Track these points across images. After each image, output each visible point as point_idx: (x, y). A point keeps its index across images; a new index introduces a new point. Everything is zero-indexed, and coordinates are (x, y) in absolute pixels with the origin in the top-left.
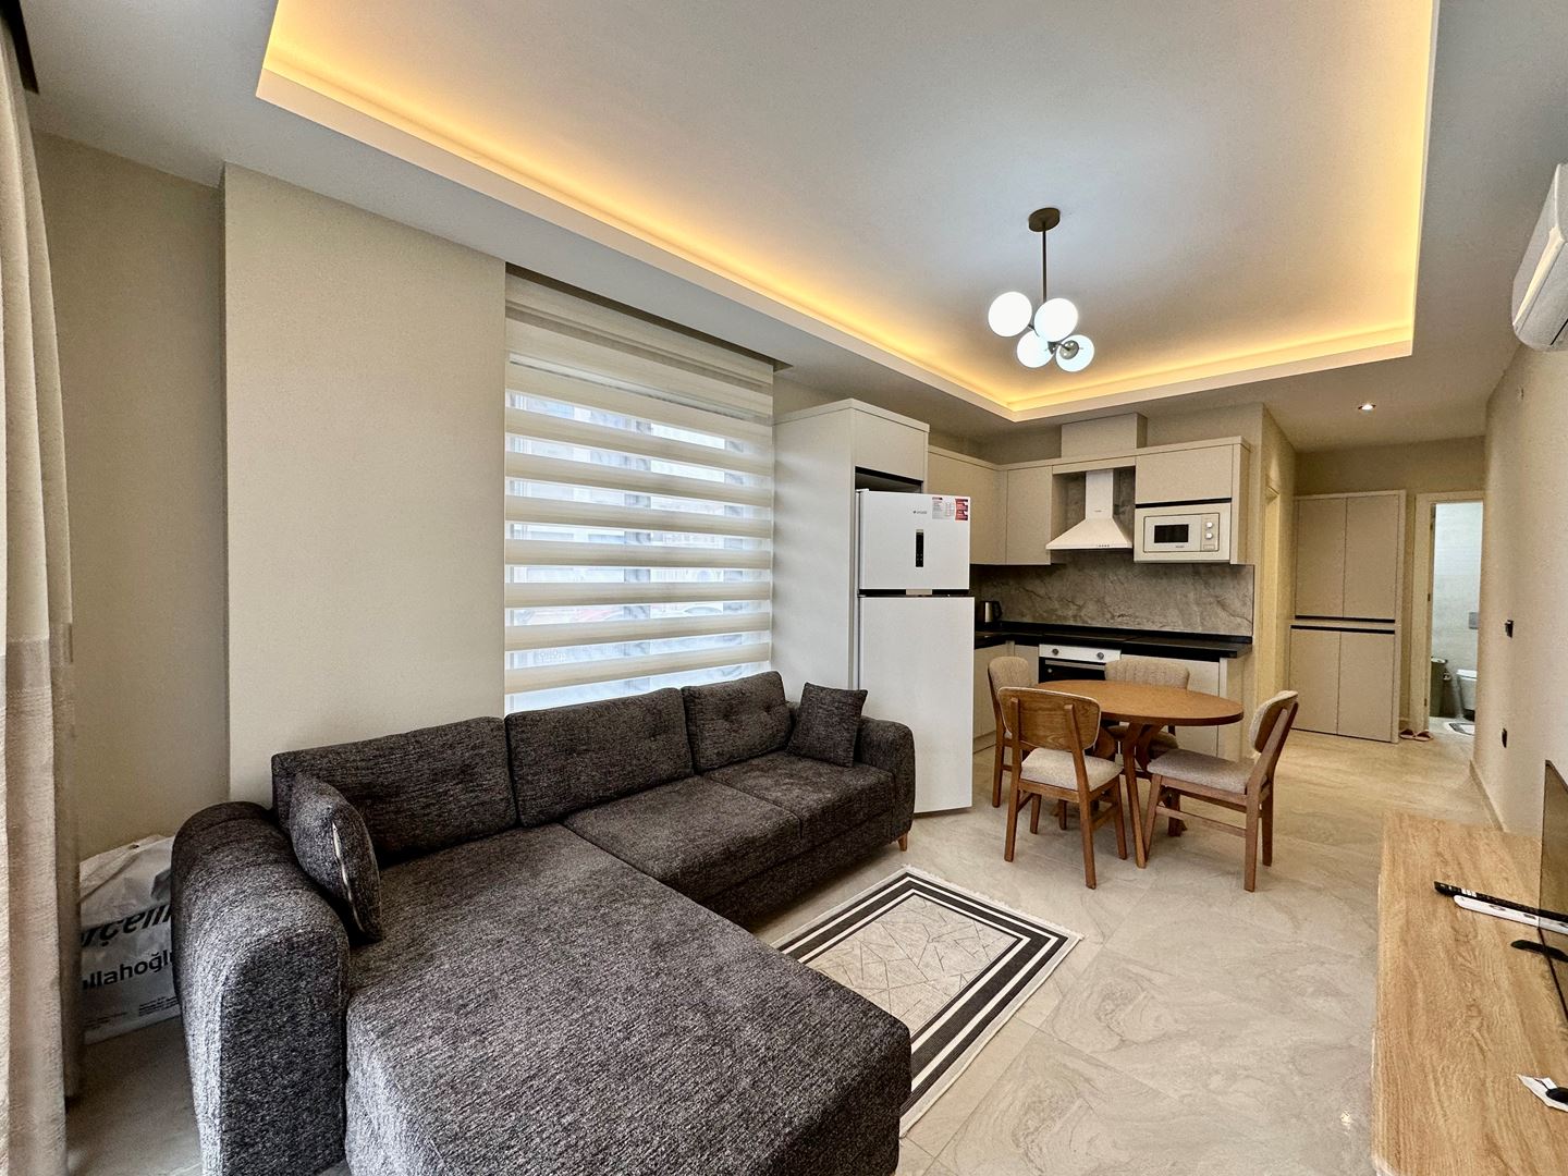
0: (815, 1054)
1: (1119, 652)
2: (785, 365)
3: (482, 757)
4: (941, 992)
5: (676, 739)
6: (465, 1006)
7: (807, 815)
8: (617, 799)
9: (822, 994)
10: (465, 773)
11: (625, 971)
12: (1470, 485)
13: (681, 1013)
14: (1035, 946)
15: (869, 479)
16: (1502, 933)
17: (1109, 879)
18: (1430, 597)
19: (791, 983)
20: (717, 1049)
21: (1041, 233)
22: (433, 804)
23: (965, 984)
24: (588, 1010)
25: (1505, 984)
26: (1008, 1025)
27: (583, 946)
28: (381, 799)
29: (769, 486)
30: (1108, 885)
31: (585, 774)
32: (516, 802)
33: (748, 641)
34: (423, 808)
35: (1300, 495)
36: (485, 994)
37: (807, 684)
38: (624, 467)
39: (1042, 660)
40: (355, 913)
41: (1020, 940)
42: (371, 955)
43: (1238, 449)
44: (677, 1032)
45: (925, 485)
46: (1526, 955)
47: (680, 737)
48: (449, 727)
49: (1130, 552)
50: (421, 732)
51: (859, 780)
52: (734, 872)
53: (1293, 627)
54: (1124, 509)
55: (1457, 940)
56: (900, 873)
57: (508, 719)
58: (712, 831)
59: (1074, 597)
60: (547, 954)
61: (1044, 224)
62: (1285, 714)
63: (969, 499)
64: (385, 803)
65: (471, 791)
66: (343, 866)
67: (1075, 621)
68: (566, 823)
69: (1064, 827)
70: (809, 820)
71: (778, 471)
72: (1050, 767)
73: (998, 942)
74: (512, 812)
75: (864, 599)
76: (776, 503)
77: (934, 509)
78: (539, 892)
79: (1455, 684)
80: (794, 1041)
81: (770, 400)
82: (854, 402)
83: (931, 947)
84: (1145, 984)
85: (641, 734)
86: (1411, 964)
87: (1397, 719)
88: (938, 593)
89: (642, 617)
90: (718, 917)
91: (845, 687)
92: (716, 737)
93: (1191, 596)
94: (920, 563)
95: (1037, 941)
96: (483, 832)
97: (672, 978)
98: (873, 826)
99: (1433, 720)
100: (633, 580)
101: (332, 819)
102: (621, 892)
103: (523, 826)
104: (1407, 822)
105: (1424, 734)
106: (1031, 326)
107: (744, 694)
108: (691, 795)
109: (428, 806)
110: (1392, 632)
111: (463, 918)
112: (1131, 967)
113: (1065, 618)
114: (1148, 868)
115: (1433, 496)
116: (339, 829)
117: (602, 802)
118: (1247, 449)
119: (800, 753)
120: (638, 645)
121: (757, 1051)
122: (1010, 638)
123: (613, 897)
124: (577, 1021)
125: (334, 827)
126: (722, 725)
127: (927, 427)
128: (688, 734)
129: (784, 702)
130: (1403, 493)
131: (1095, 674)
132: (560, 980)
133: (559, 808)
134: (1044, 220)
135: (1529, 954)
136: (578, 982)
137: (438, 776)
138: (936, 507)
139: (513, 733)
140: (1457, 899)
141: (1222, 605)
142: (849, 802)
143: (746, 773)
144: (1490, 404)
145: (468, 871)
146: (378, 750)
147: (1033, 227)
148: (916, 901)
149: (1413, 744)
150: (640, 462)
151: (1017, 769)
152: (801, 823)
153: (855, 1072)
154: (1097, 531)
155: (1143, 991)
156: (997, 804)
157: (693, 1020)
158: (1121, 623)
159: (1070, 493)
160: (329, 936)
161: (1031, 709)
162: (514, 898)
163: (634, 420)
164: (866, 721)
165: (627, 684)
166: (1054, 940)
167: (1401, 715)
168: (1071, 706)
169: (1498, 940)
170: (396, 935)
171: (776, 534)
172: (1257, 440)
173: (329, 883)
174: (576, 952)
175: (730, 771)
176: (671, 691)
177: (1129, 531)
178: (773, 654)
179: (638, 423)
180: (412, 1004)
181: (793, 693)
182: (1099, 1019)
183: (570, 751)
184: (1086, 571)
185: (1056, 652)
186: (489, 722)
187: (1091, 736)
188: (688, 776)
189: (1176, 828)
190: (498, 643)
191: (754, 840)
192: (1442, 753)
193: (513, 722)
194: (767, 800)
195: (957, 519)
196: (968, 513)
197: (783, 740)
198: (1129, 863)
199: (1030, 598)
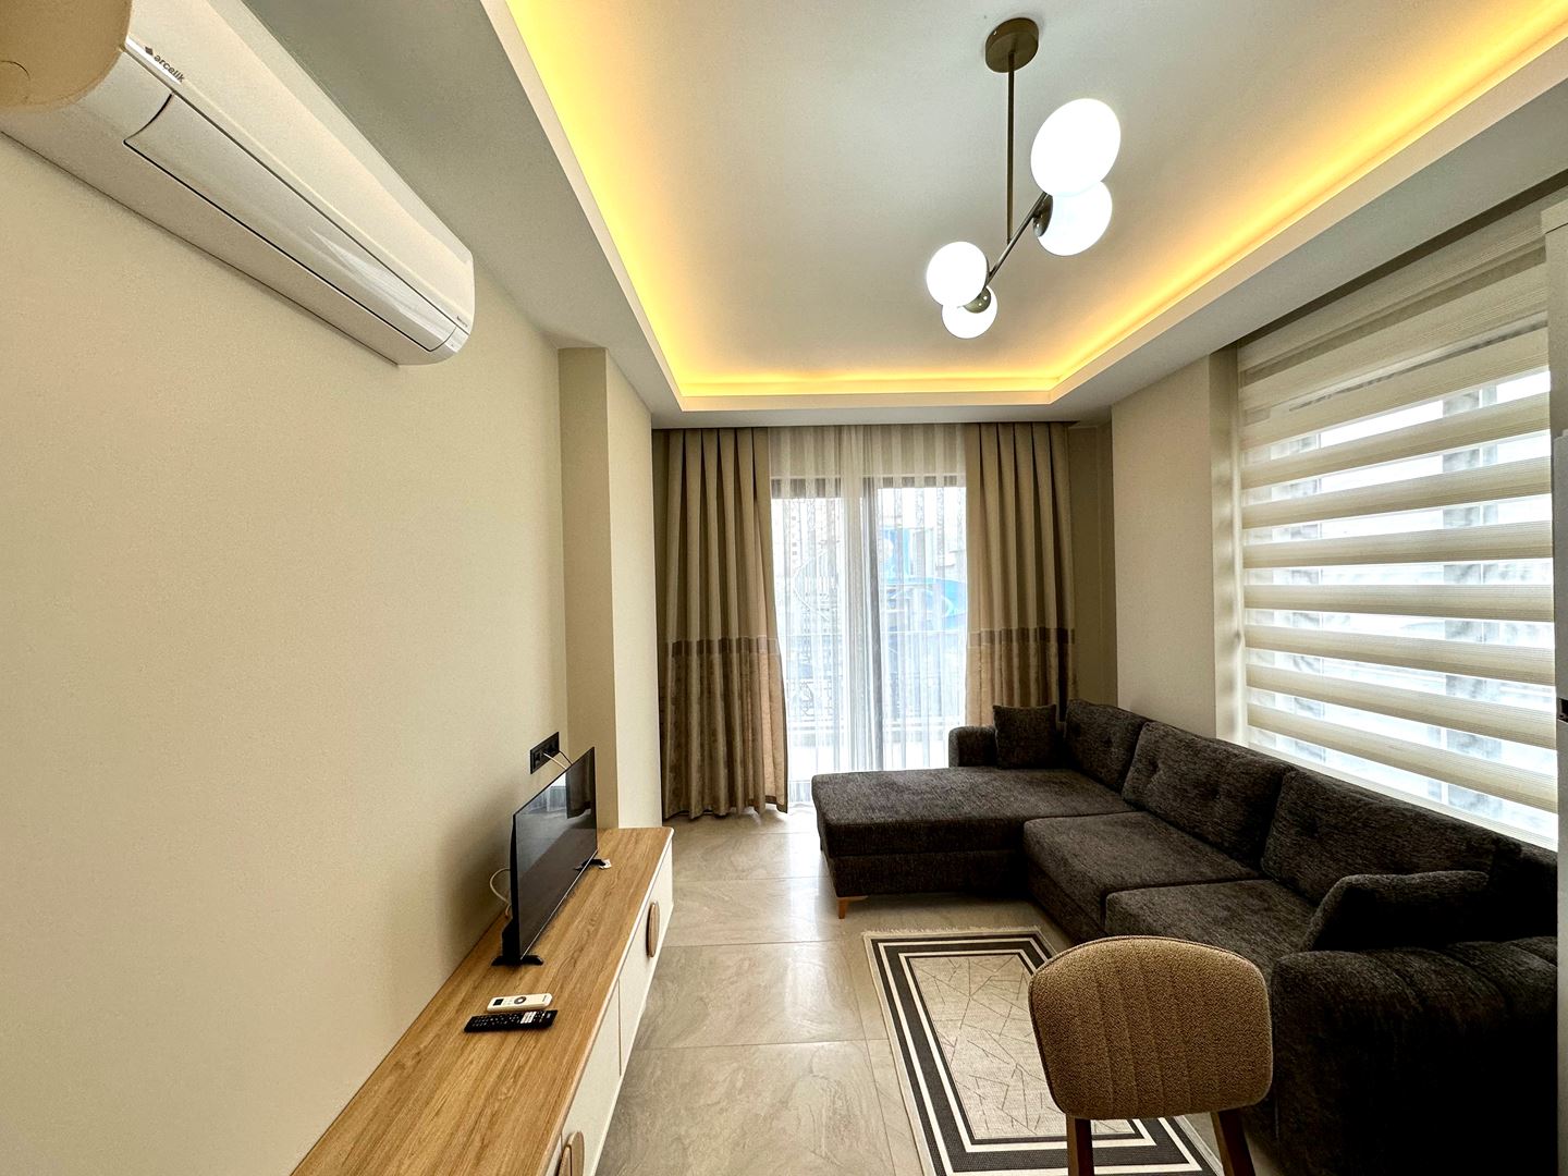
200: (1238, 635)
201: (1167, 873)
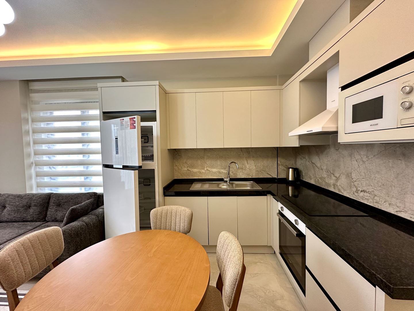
59: (334, 171)
94: (117, 152)
113: (329, 185)
138: (122, 124)
158: (362, 198)
199: (314, 168)
200: (32, 163)
201: (16, 234)
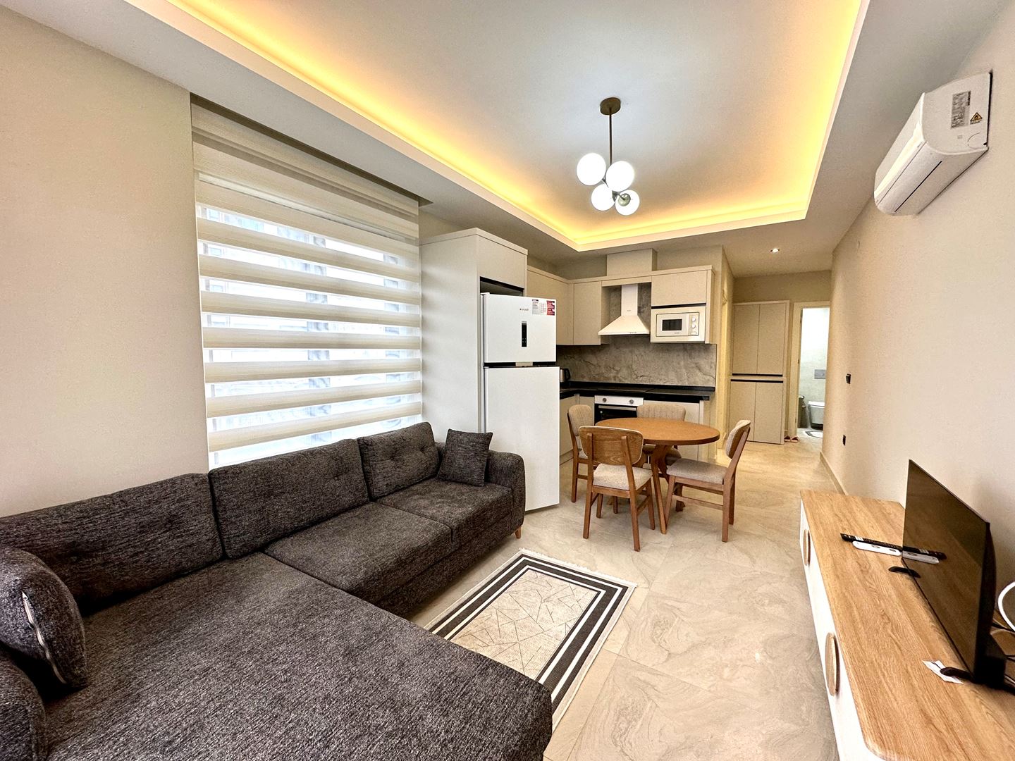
0: (485, 729)
1: (642, 399)
2: (427, 202)
3: (188, 507)
4: (554, 639)
5: (355, 477)
6: (170, 742)
7: (456, 525)
8: (309, 527)
9: (483, 672)
10: (172, 522)
11: (321, 681)
12: (823, 298)
13: (373, 712)
14: (609, 595)
15: (489, 286)
16: (882, 563)
17: (647, 544)
18: (799, 362)
19: (459, 668)
20: (405, 741)
21: (609, 116)
22: (142, 552)
23: (569, 630)
24: (291, 725)
25: (894, 596)
26: (600, 654)
27: (285, 663)
28: (87, 555)
29: (417, 289)
30: (647, 547)
31: (283, 511)
32: (222, 539)
33: (406, 401)
34: (131, 557)
35: (736, 302)
36: (191, 726)
37: (449, 430)
38: (305, 272)
39: (597, 406)
40: (55, 669)
41: (599, 593)
42: (74, 704)
43: (710, 272)
44: (369, 732)
45: (525, 291)
46: (898, 575)
47: (358, 475)
48: (155, 485)
49: (648, 336)
50: (127, 492)
51: (489, 495)
52: (405, 574)
53: (732, 380)
54: (644, 310)
55: (862, 571)
56: (518, 555)
57: (211, 474)
58: (386, 546)
59: (614, 365)
60: (252, 676)
61: (610, 109)
62: (745, 434)
63: (555, 301)
64: (92, 557)
65: (178, 537)
66: (38, 629)
67: (615, 380)
68: (266, 551)
69: (616, 512)
70: (459, 529)
71: (424, 279)
72: (611, 476)
73: (585, 597)
74: (218, 548)
75: (488, 370)
76: (424, 302)
77: (533, 308)
78: (243, 617)
79: (807, 409)
80: (467, 720)
81: (416, 227)
82: (479, 231)
83: (543, 606)
84: (678, 613)
85: (327, 476)
86: (844, 591)
87: (783, 430)
88: (536, 364)
89: (323, 386)
90: (397, 618)
91: (477, 432)
92: (385, 472)
93: (682, 363)
94: (524, 344)
95: (610, 592)
96: (193, 567)
97: (362, 680)
98: (500, 525)
99: (799, 430)
100: (315, 359)
101: (21, 589)
102: (316, 607)
103: (229, 558)
104: (814, 495)
105: (795, 439)
106: (604, 180)
107: (404, 440)
108: (367, 518)
109: (136, 554)
110: (782, 382)
111: (172, 652)
112: (666, 602)
113: (609, 378)
114: (668, 533)
115: (802, 304)
116: (31, 598)
117: (295, 531)
118: (714, 273)
119: (446, 479)
120: (321, 408)
121: (439, 735)
122: (576, 392)
123: (310, 612)
124: (280, 738)
125: (24, 596)
126: (389, 463)
127: (526, 251)
128: (364, 472)
129: (434, 443)
130: (788, 302)
131: (631, 414)
132: (264, 700)
133: (260, 541)
134: (611, 106)
135: (899, 574)
136: (280, 698)
137: (143, 529)
138: (535, 306)
139: (216, 485)
140: (854, 543)
141: (699, 369)
142: (483, 512)
143: (409, 496)
144: (835, 252)
145: (176, 606)
146: (81, 512)
147: (603, 112)
148: (530, 575)
149: (790, 445)
150: (318, 269)
151: (590, 478)
152: (452, 533)
153: (517, 738)
154: (628, 323)
155: (677, 616)
156: (574, 501)
157: (383, 718)
158: (641, 381)
159: (612, 299)
160: (15, 708)
161: (600, 440)
162: (220, 626)
163: (311, 235)
164: (491, 454)
165: (314, 437)
166: (620, 589)
167: (785, 428)
168: (625, 437)
169: (881, 568)
170: (103, 678)
171: (424, 324)
172: (719, 269)
173: (24, 647)
174: (279, 670)
175: (396, 496)
176: (349, 442)
177: (647, 324)
178: (423, 410)
179: (314, 238)
180: (116, 750)
181: (440, 436)
182: (654, 641)
183: (268, 494)
184: (621, 349)
185: (605, 400)
186: (193, 477)
187: (638, 455)
188: (364, 503)
189: (680, 507)
190: (200, 411)
191: (418, 549)
192: (804, 448)
193: (214, 476)
194: (426, 516)
195: (548, 314)
196: (555, 310)
197: (434, 470)
198: (657, 532)
199: (587, 366)
